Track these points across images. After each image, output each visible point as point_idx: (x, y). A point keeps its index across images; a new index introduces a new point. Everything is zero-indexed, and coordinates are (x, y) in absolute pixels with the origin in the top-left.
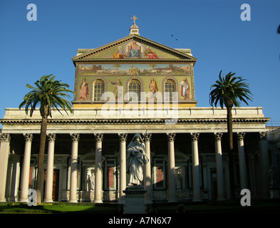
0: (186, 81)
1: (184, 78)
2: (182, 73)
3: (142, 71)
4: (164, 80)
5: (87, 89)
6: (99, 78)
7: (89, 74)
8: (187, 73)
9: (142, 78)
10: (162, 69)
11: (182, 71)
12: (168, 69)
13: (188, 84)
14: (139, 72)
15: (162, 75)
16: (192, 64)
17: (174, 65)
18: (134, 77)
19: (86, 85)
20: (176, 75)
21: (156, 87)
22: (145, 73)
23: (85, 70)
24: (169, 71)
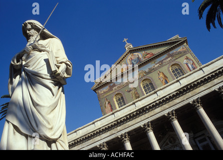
0: (187, 58)
1: (184, 57)
2: (181, 54)
3: (147, 70)
4: (168, 68)
5: (111, 106)
6: (117, 93)
7: (108, 94)
8: (185, 53)
9: (150, 75)
10: (163, 60)
11: (180, 53)
12: (167, 58)
13: (190, 60)
14: (145, 72)
15: (165, 65)
16: (185, 44)
17: (171, 52)
18: (144, 78)
19: (109, 103)
20: (177, 59)
21: (165, 76)
22: (151, 71)
23: (104, 93)
24: (169, 59)
